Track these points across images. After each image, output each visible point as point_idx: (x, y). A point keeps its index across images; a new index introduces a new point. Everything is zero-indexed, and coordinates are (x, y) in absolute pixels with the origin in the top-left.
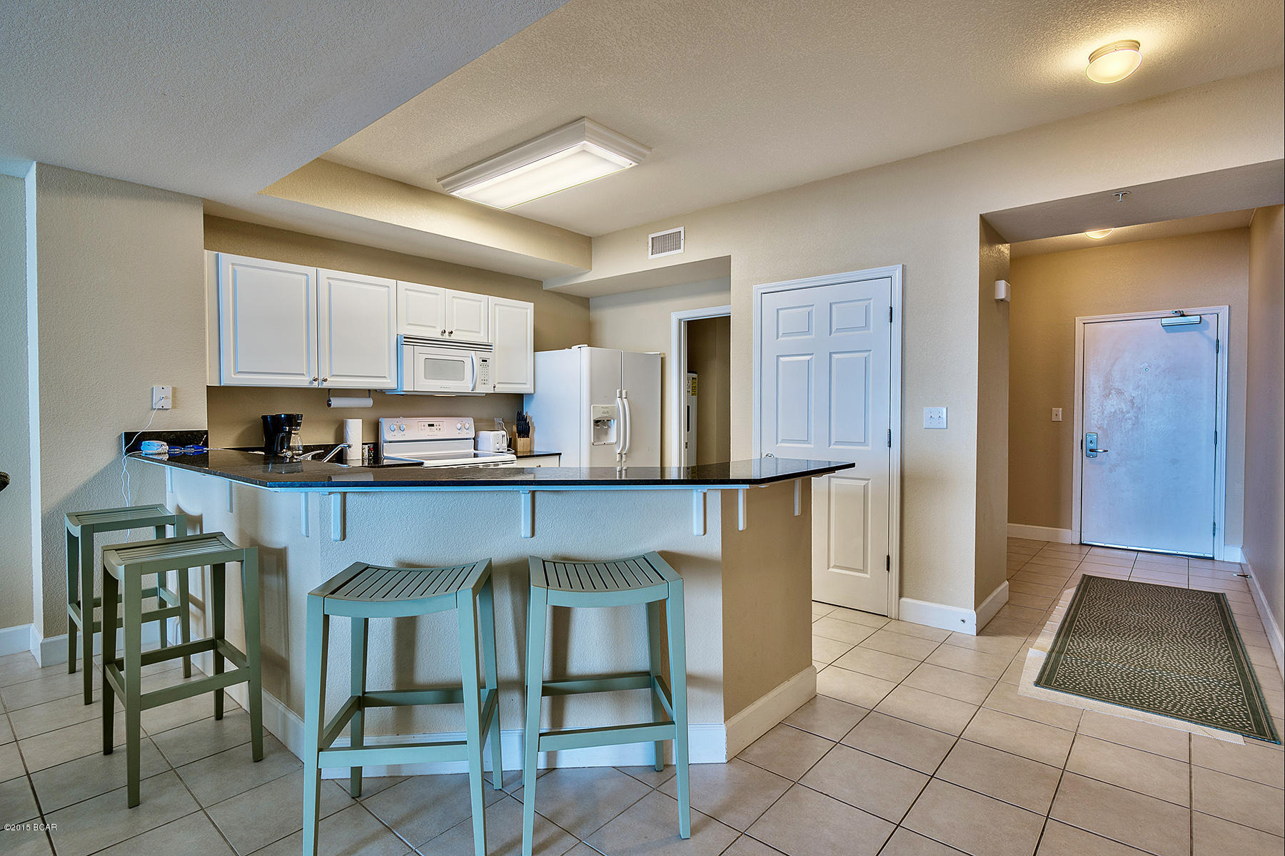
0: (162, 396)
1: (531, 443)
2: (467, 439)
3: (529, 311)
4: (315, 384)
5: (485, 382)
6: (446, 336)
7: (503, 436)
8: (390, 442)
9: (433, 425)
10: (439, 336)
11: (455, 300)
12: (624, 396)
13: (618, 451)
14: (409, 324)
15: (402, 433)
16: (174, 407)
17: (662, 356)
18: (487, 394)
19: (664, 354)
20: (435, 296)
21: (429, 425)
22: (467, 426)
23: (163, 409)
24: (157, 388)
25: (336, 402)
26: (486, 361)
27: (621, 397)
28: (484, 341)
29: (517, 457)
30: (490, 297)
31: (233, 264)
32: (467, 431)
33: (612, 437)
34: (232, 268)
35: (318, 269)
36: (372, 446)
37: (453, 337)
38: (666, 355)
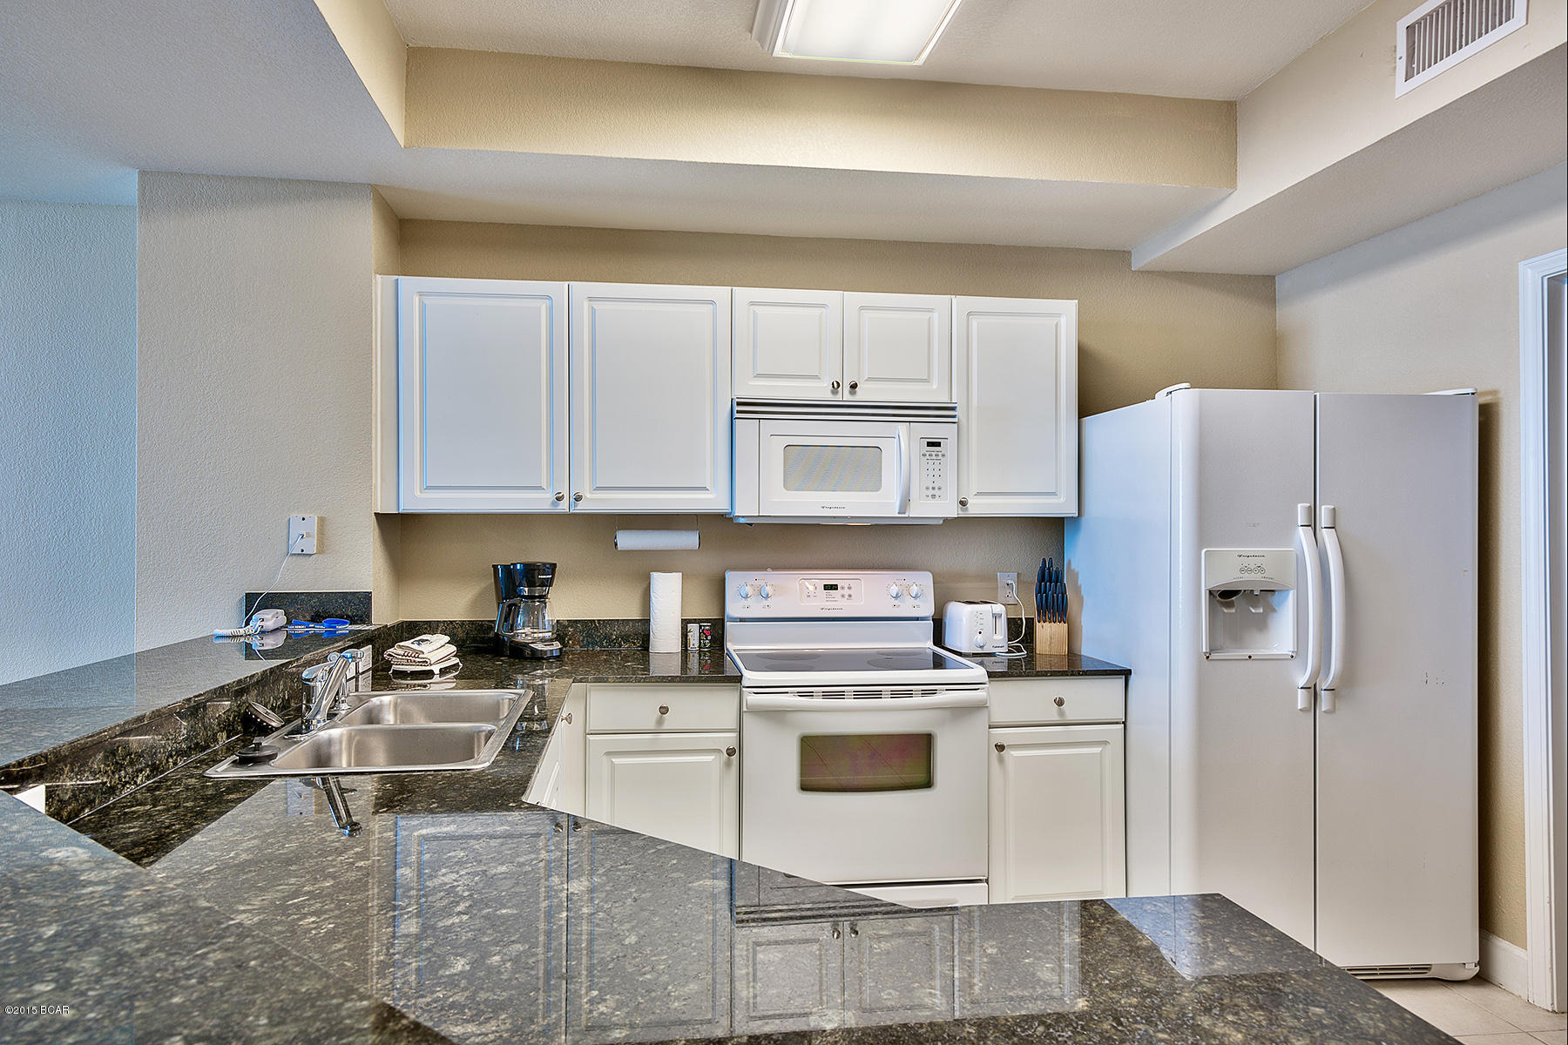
0: (304, 532)
1: (1072, 636)
2: (917, 619)
3: (1063, 321)
4: (563, 507)
5: (936, 492)
6: (845, 396)
7: (996, 616)
8: (742, 620)
9: (834, 587)
10: (825, 395)
11: (867, 315)
12: (1324, 518)
13: (1302, 681)
14: (759, 376)
15: (766, 602)
16: (321, 551)
17: (1483, 400)
18: (946, 520)
19: (1494, 392)
20: (817, 311)
21: (827, 587)
22: (914, 590)
23: (302, 554)
24: (295, 517)
25: (628, 540)
26: (938, 444)
27: (1313, 524)
28: (941, 398)
29: (991, 675)
30: (956, 300)
31: (421, 294)
32: (917, 602)
33: (1281, 636)
34: (420, 299)
35: (571, 283)
36: (707, 626)
37: (862, 396)
38: (1501, 395)
